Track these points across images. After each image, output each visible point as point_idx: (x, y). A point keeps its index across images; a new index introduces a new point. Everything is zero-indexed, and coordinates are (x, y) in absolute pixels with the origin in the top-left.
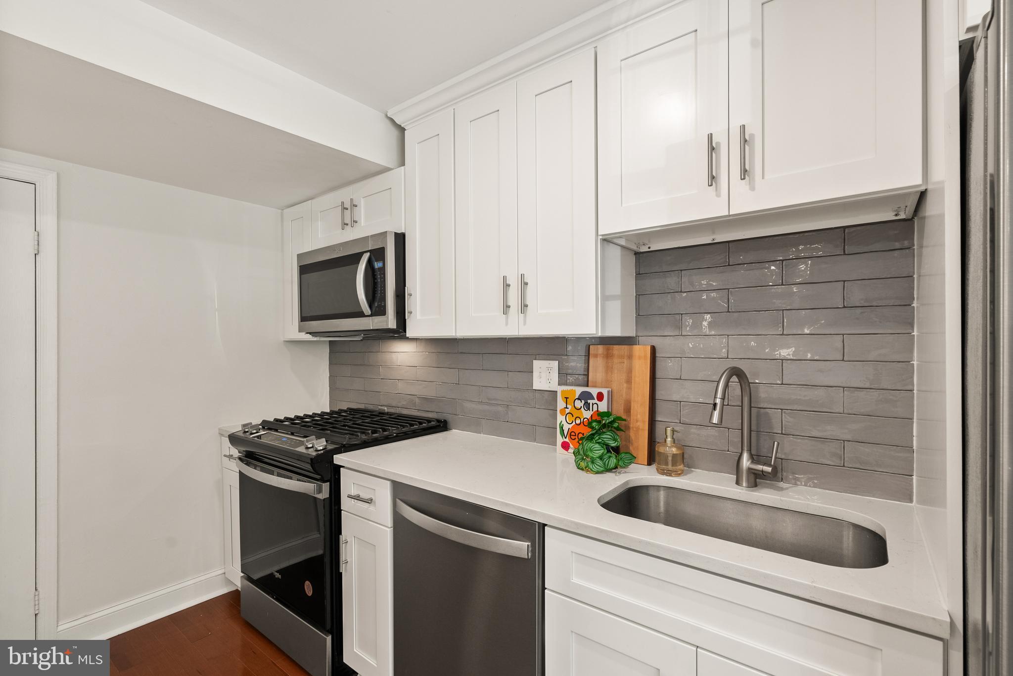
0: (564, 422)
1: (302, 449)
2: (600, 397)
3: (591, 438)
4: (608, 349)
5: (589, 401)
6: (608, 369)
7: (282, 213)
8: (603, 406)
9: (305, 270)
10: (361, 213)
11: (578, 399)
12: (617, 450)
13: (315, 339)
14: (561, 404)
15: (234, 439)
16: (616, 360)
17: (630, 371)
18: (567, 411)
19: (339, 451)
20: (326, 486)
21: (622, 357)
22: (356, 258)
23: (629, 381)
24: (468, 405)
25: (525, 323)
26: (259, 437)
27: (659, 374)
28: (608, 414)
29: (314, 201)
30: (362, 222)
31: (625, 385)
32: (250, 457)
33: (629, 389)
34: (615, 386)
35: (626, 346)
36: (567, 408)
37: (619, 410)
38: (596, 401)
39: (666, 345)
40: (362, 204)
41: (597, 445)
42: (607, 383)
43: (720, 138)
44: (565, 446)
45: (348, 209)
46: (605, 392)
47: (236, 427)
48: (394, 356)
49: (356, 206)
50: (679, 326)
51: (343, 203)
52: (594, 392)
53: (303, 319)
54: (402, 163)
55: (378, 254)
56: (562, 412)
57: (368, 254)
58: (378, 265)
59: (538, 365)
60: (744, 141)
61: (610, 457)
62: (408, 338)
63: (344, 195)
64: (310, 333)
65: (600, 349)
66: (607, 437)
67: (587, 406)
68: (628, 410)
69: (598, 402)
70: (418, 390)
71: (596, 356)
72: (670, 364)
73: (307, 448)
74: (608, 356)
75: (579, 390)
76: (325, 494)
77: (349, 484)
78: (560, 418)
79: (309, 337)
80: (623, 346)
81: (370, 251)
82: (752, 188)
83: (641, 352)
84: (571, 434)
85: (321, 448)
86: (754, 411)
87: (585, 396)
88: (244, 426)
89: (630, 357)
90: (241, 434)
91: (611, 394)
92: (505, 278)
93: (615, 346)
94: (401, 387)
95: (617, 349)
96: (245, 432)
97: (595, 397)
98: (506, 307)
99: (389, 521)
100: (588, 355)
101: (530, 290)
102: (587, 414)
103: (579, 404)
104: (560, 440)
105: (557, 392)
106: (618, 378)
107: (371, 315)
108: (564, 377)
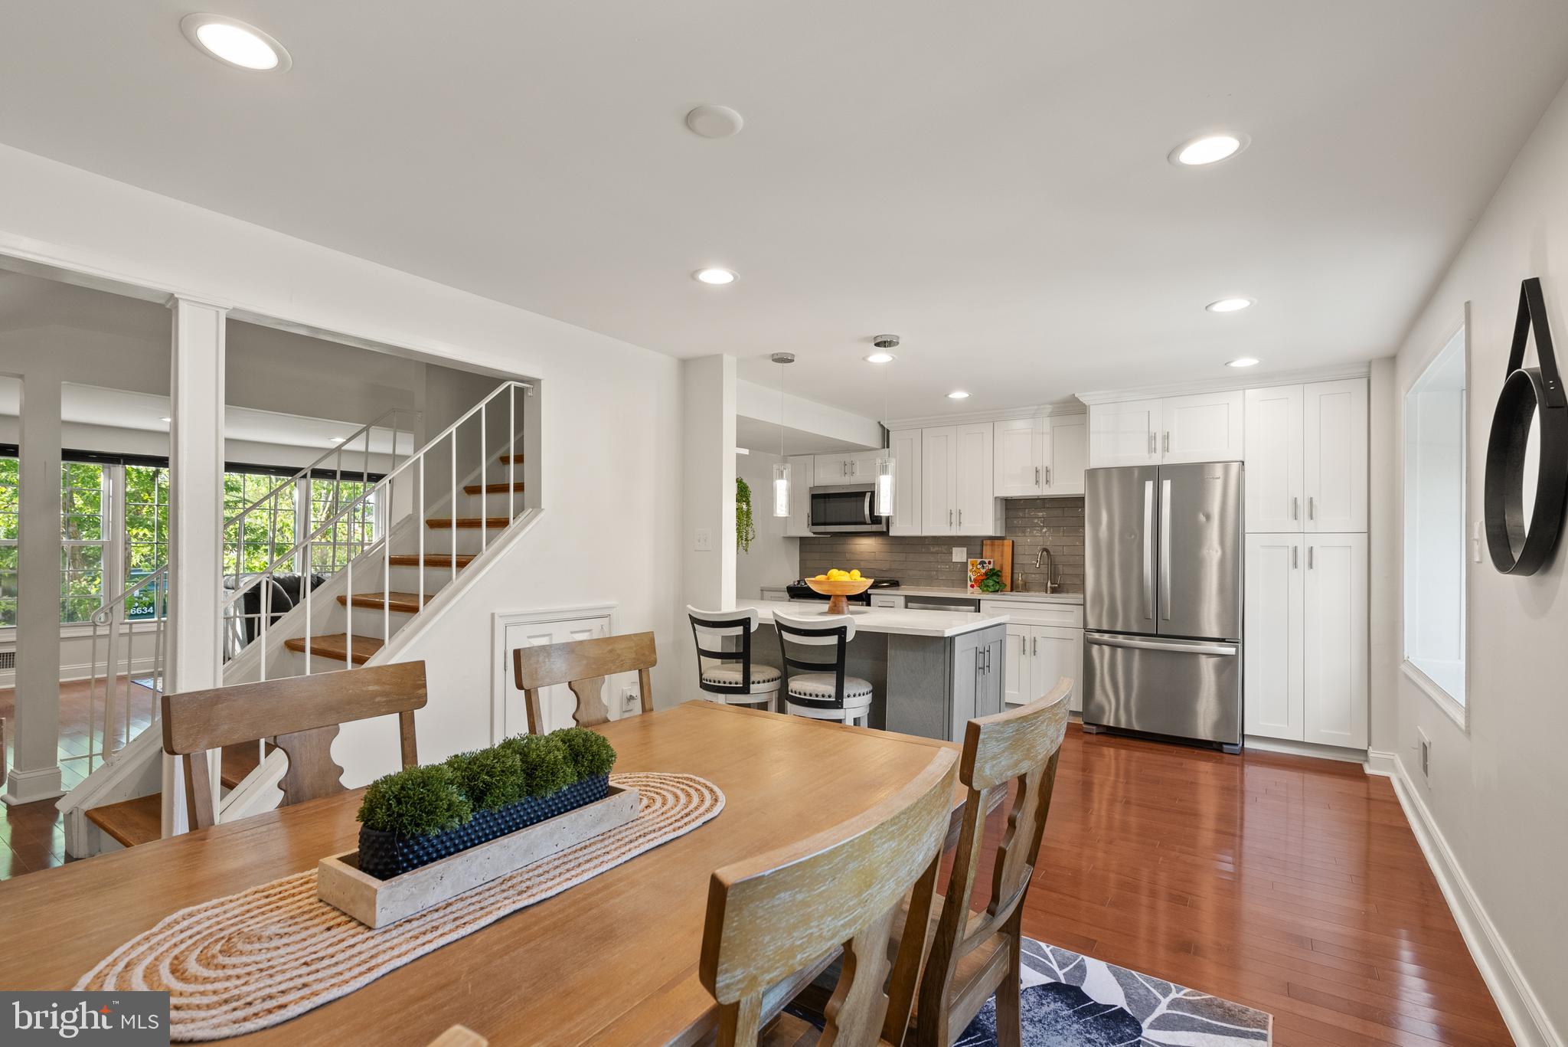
0: (971, 575)
2: (990, 563)
3: (988, 579)
4: (992, 542)
5: (984, 565)
6: (993, 551)
7: (786, 459)
8: (991, 567)
9: (814, 497)
10: (855, 471)
11: (979, 564)
12: (998, 583)
13: (817, 536)
14: (970, 567)
16: (996, 547)
17: (1002, 552)
21: (999, 545)
22: (862, 494)
23: (1002, 556)
24: (912, 573)
25: (960, 530)
27: (1015, 553)
28: (994, 569)
29: (817, 456)
30: (858, 473)
31: (1000, 558)
33: (1002, 559)
34: (996, 559)
35: (1001, 541)
36: (973, 569)
37: (997, 568)
39: (1019, 540)
40: (858, 463)
42: (992, 557)
43: (1039, 468)
44: (972, 586)
45: (849, 465)
46: (992, 560)
49: (854, 465)
50: (1024, 532)
51: (845, 462)
52: (987, 561)
53: (813, 524)
54: (886, 447)
56: (971, 571)
57: (870, 493)
59: (955, 550)
60: (1047, 471)
63: (842, 457)
64: (814, 533)
65: (989, 542)
66: (994, 578)
67: (983, 567)
68: (1002, 568)
69: (988, 565)
70: (875, 566)
71: (986, 545)
72: (1020, 548)
74: (992, 545)
75: (979, 560)
78: (969, 574)
79: (813, 535)
80: (999, 541)
82: (1050, 486)
83: (1008, 543)
84: (975, 580)
86: (1053, 566)
87: (982, 563)
89: (1003, 545)
91: (994, 562)
92: (950, 511)
93: (995, 541)
95: (997, 542)
97: (987, 563)
98: (951, 523)
100: (982, 545)
101: (962, 515)
102: (983, 571)
103: (979, 566)
104: (969, 583)
105: (966, 562)
106: (997, 555)
107: (871, 524)
108: (969, 555)
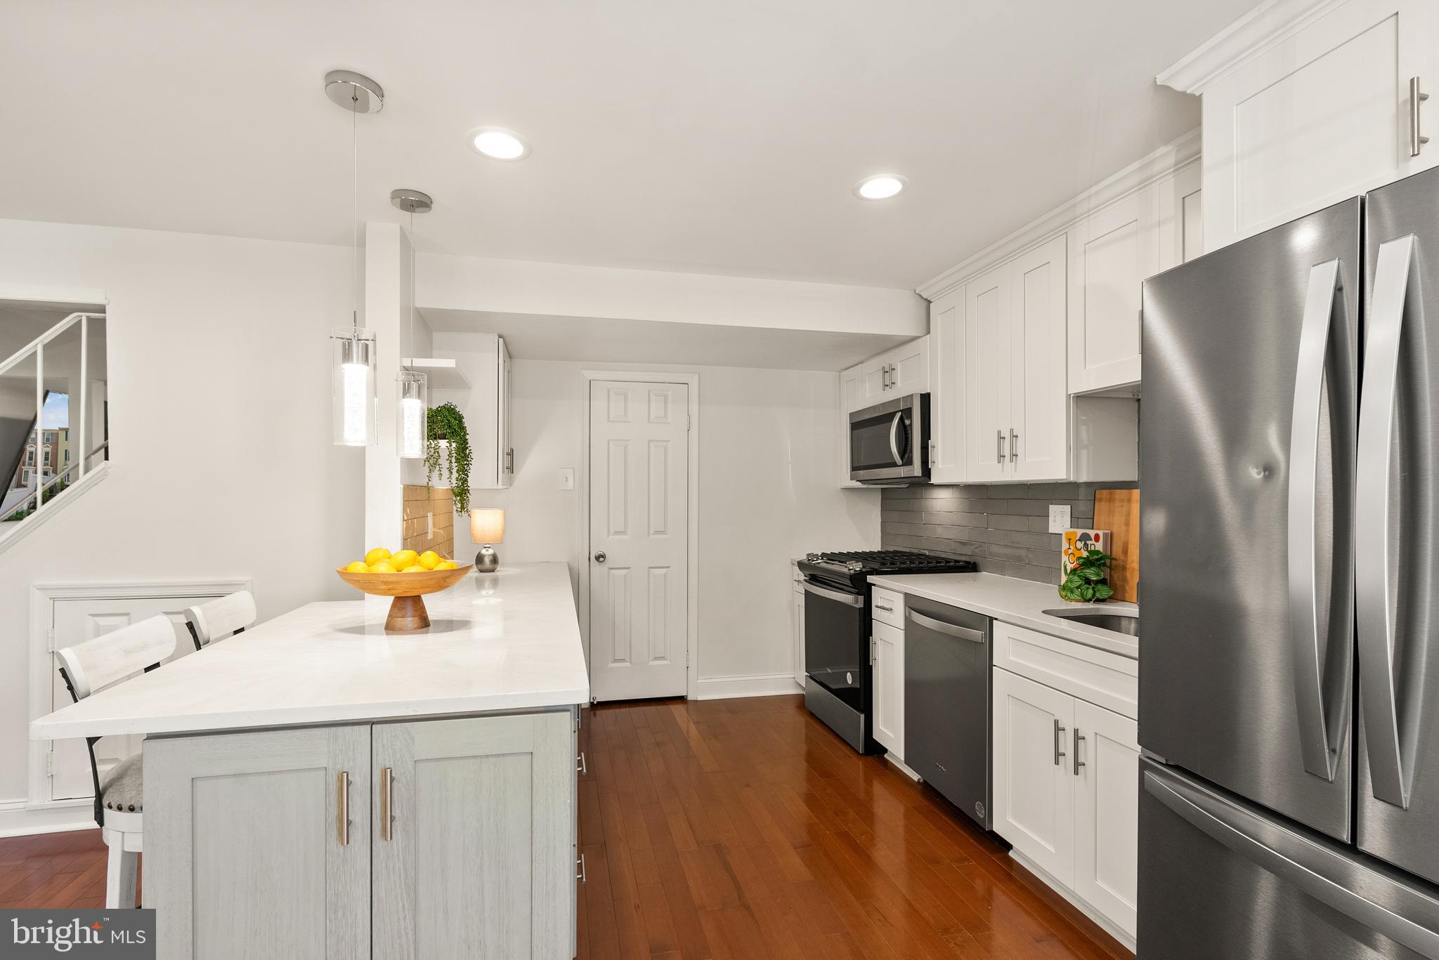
0: (1067, 562)
1: (846, 570)
2: (1097, 538)
3: (1078, 572)
4: (1111, 494)
5: (1088, 542)
6: (1111, 513)
7: (840, 375)
8: (1099, 546)
9: (855, 426)
10: (898, 376)
11: (1079, 540)
13: (864, 486)
14: (1065, 545)
15: (801, 565)
16: (1117, 504)
17: (1128, 514)
18: (1070, 551)
19: (871, 573)
20: (861, 598)
21: (1122, 501)
22: (892, 416)
23: (1127, 524)
24: (995, 549)
26: (819, 563)
28: (1101, 553)
29: (865, 364)
30: (899, 384)
31: (1124, 528)
32: (814, 579)
33: (1127, 532)
34: (1115, 530)
35: (1126, 490)
36: (1069, 549)
37: (1118, 552)
38: (1093, 542)
40: (899, 367)
41: (1076, 578)
42: (1104, 525)
45: (888, 371)
46: (1101, 533)
47: (803, 557)
48: (934, 502)
49: (894, 369)
51: (884, 368)
52: (1092, 533)
53: (854, 469)
54: (928, 332)
55: (908, 413)
56: (1066, 552)
57: (900, 413)
58: (907, 422)
59: (1053, 509)
61: (1088, 588)
62: (932, 485)
63: (884, 360)
64: (860, 481)
65: (1106, 492)
66: (1090, 572)
67: (1086, 547)
68: (1125, 552)
69: (1095, 543)
70: (952, 534)
71: (1101, 500)
73: (850, 570)
74: (1111, 500)
75: (1080, 532)
76: (860, 605)
77: (878, 597)
78: (1064, 558)
79: (859, 485)
80: (1124, 491)
81: (902, 411)
85: (858, 569)
87: (1085, 537)
88: (808, 555)
89: (1127, 501)
90: (806, 562)
92: (999, 432)
93: (1118, 491)
94: (941, 532)
95: (1118, 493)
96: (809, 560)
97: (1093, 538)
98: (1002, 457)
99: (901, 623)
100: (1094, 499)
101: (1018, 442)
102: (1087, 554)
103: (1080, 545)
104: (1062, 578)
105: (1061, 534)
106: (1118, 521)
107: (902, 465)
108: (1073, 520)
